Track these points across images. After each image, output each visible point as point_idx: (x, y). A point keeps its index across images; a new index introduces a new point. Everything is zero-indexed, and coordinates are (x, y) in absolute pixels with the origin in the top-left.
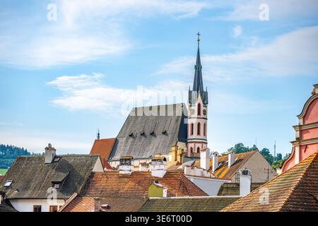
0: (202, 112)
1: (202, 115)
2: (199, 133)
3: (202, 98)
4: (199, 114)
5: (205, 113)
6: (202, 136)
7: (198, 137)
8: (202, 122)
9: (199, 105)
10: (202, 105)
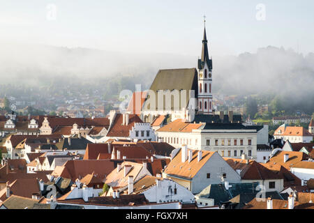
0: (208, 76)
1: (208, 78)
2: (206, 91)
3: (208, 65)
4: (206, 76)
5: (210, 75)
6: (208, 93)
7: (206, 94)
8: (208, 83)
9: (206, 71)
10: (208, 70)
